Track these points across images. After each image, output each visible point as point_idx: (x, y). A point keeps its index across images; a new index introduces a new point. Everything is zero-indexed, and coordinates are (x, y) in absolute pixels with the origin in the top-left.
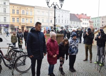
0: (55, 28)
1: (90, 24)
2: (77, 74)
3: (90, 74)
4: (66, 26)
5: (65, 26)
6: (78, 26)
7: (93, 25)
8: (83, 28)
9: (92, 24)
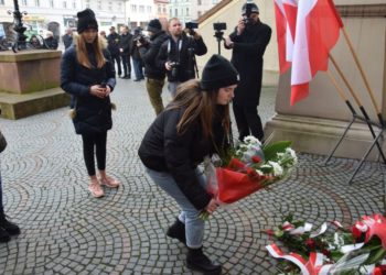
0: (21, 25)
1: (159, 9)
2: (126, 184)
4: (70, 21)
5: (66, 21)
6: (114, 18)
7: (168, 12)
8: (134, 24)
9: (164, 10)
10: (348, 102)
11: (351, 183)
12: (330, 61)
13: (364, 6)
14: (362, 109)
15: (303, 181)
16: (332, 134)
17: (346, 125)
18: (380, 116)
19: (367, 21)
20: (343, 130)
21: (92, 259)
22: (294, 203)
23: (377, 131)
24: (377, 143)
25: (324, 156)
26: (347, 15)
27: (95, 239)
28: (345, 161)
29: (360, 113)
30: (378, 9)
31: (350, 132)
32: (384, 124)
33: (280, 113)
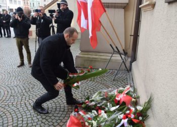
3: (30, 83)
7: (29, 4)
9: (27, 3)
10: (111, 45)
11: (114, 80)
12: (102, 27)
13: (115, 3)
14: (116, 47)
15: (94, 81)
16: (105, 59)
17: (111, 55)
18: (123, 50)
19: (117, 10)
20: (110, 57)
22: (90, 91)
23: (123, 56)
24: (123, 61)
26: (108, 7)
28: (111, 71)
29: (116, 49)
30: (120, 5)
31: (112, 58)
32: (126, 54)
33: (82, 51)
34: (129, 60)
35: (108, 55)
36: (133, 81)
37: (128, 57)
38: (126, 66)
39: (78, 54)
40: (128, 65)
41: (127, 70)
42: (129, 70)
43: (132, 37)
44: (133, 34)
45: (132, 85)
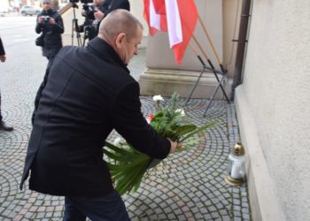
10: (199, 57)
11: (204, 116)
14: (209, 61)
17: (198, 74)
18: (221, 66)
20: (197, 78)
21: (6, 197)
23: (220, 76)
24: (220, 85)
25: (185, 99)
27: (8, 181)
28: (200, 101)
29: (208, 65)
31: (202, 79)
32: (224, 72)
33: (150, 68)
34: (231, 82)
35: (194, 74)
36: (236, 117)
37: (229, 77)
38: (225, 94)
39: (143, 74)
40: (228, 90)
41: (227, 100)
42: (230, 99)
43: (236, 43)
44: (237, 38)
45: (235, 124)
